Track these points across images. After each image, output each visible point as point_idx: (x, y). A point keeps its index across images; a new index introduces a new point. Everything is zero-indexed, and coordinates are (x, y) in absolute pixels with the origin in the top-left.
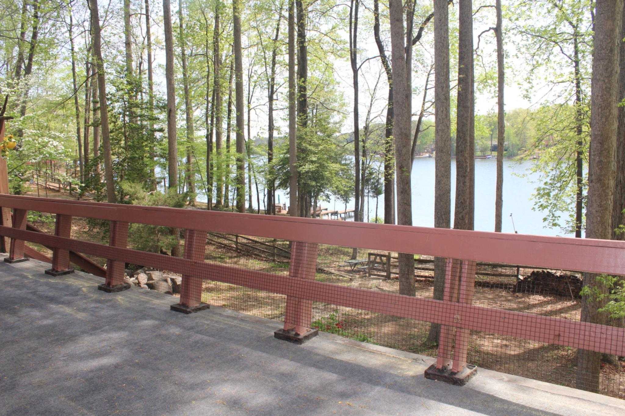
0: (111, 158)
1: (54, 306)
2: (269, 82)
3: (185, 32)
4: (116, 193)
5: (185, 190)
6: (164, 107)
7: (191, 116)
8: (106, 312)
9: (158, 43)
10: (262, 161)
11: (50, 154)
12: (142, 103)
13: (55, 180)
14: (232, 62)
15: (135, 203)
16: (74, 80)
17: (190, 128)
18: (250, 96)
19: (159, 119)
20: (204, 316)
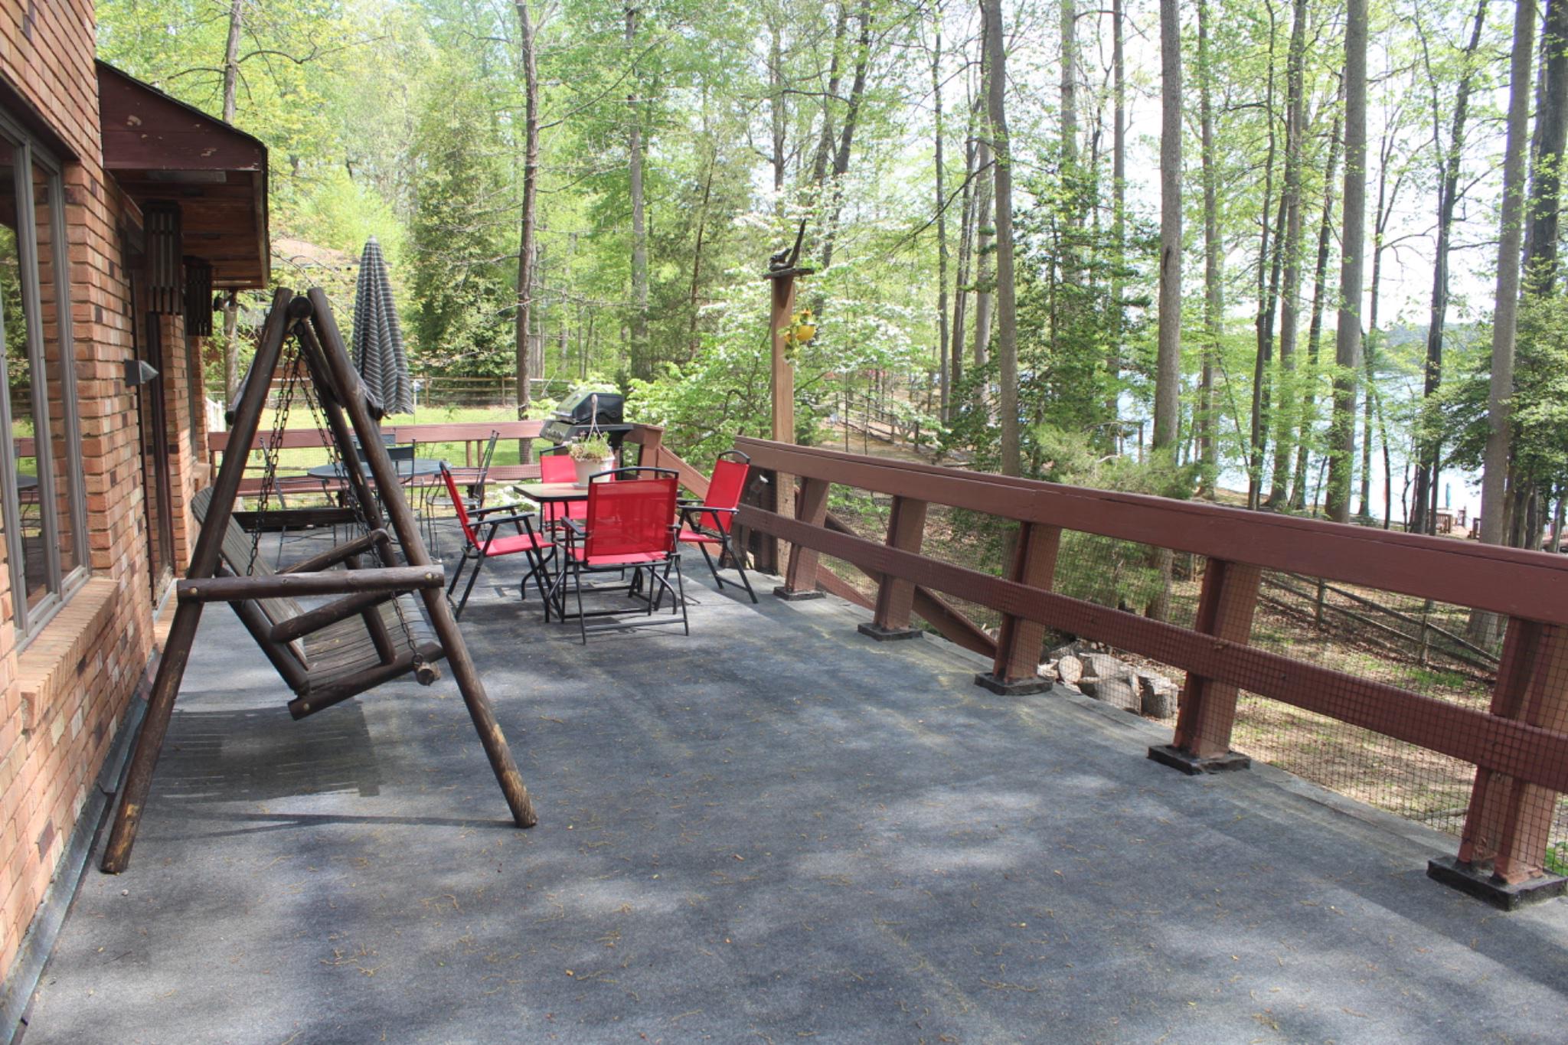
0: (1015, 370)
1: (875, 710)
2: (1443, 171)
3: (1211, 49)
4: (1023, 454)
5: (1192, 458)
6: (1151, 244)
7: (1218, 268)
8: (990, 741)
9: (1141, 81)
10: (1406, 389)
11: (880, 355)
12: (1098, 234)
13: (881, 416)
14: (1336, 121)
15: (1066, 481)
16: (939, 181)
17: (1213, 298)
18: (1384, 212)
19: (1137, 274)
20: (1233, 786)
